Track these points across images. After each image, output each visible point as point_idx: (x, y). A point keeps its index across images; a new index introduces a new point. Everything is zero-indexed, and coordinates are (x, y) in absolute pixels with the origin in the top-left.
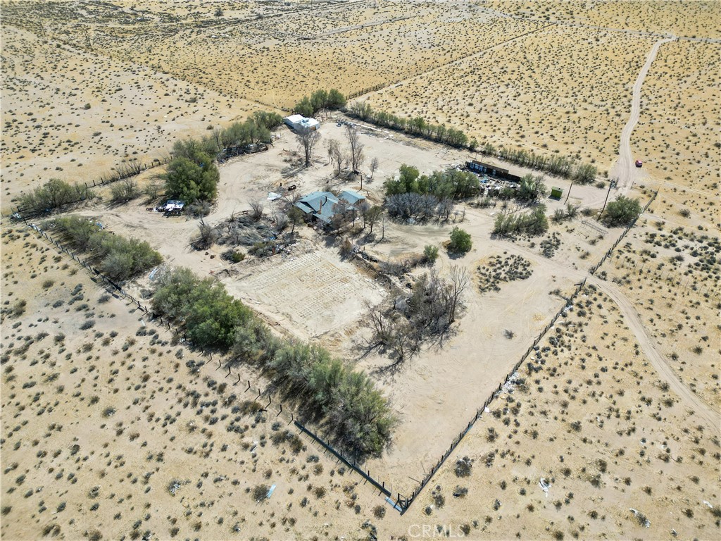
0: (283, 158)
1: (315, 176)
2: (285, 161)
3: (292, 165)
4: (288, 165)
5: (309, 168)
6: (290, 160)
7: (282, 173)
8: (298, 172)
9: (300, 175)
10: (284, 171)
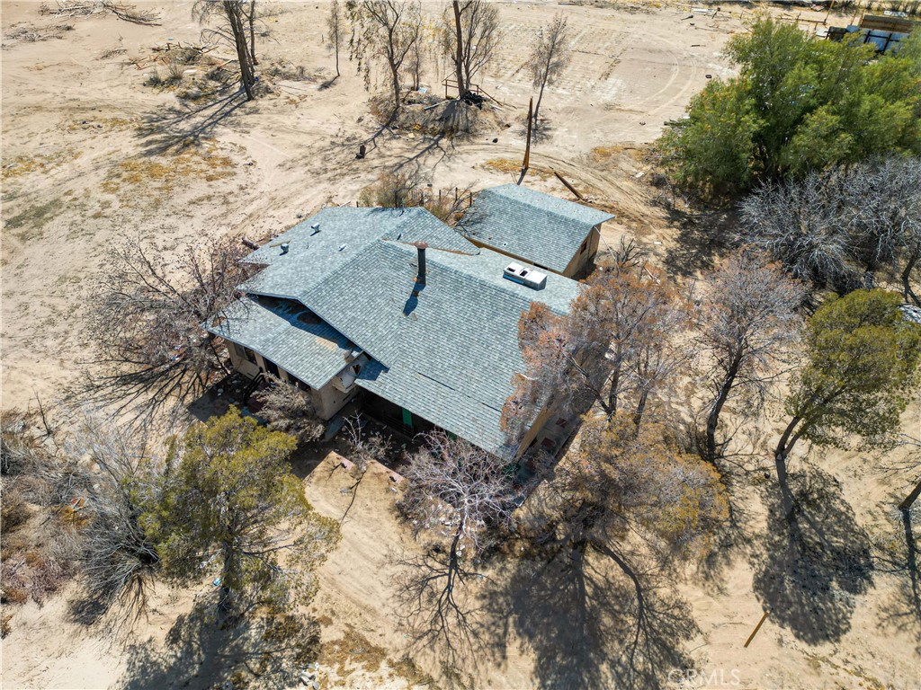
0: (146, 75)
1: (295, 130)
2: (155, 82)
3: (185, 97)
4: (169, 98)
5: (263, 103)
6: (175, 79)
7: (141, 132)
8: (215, 121)
9: (226, 136)
10: (149, 126)
